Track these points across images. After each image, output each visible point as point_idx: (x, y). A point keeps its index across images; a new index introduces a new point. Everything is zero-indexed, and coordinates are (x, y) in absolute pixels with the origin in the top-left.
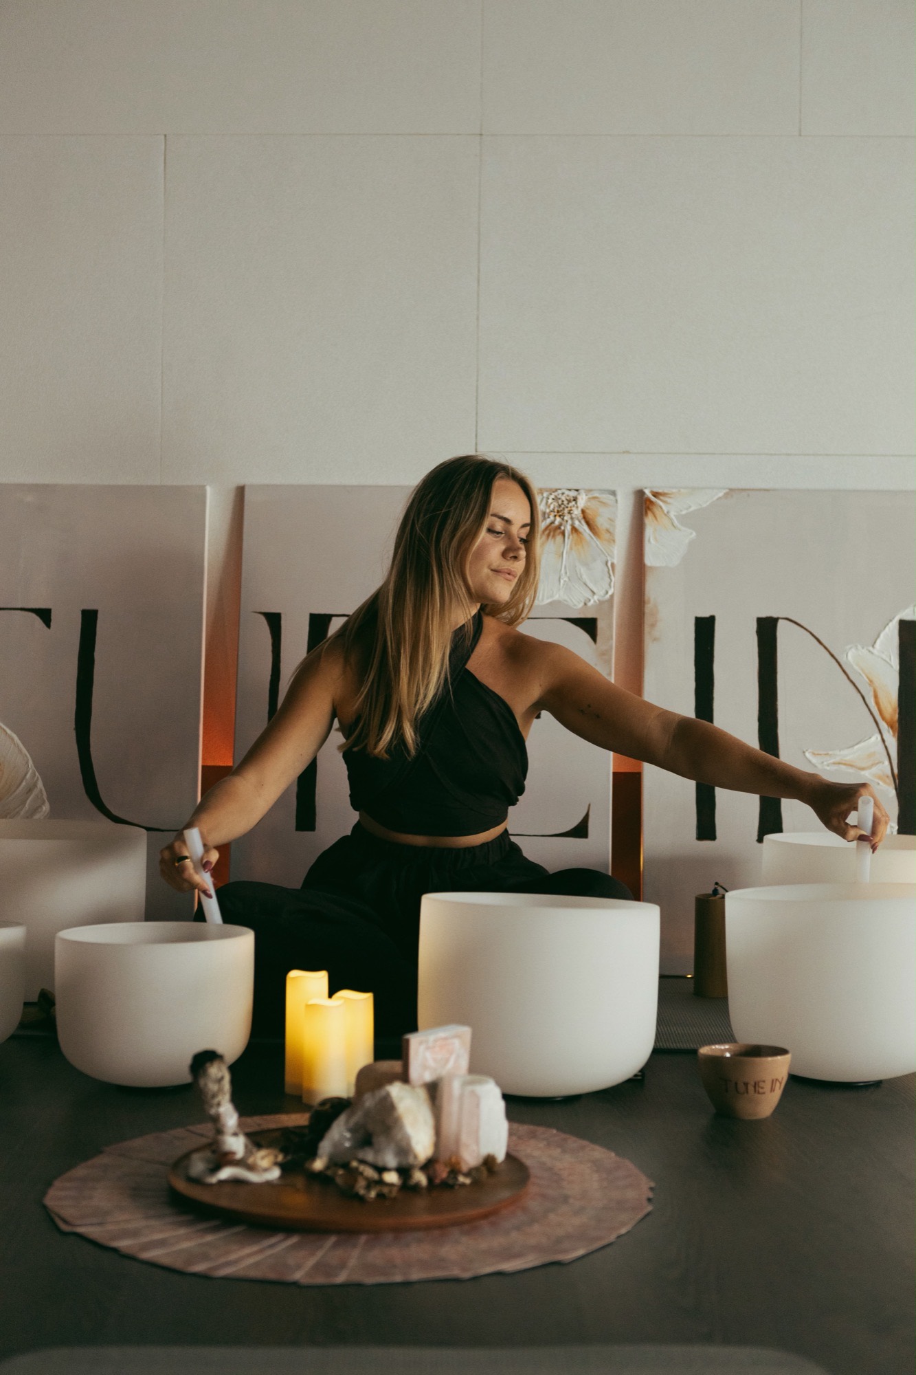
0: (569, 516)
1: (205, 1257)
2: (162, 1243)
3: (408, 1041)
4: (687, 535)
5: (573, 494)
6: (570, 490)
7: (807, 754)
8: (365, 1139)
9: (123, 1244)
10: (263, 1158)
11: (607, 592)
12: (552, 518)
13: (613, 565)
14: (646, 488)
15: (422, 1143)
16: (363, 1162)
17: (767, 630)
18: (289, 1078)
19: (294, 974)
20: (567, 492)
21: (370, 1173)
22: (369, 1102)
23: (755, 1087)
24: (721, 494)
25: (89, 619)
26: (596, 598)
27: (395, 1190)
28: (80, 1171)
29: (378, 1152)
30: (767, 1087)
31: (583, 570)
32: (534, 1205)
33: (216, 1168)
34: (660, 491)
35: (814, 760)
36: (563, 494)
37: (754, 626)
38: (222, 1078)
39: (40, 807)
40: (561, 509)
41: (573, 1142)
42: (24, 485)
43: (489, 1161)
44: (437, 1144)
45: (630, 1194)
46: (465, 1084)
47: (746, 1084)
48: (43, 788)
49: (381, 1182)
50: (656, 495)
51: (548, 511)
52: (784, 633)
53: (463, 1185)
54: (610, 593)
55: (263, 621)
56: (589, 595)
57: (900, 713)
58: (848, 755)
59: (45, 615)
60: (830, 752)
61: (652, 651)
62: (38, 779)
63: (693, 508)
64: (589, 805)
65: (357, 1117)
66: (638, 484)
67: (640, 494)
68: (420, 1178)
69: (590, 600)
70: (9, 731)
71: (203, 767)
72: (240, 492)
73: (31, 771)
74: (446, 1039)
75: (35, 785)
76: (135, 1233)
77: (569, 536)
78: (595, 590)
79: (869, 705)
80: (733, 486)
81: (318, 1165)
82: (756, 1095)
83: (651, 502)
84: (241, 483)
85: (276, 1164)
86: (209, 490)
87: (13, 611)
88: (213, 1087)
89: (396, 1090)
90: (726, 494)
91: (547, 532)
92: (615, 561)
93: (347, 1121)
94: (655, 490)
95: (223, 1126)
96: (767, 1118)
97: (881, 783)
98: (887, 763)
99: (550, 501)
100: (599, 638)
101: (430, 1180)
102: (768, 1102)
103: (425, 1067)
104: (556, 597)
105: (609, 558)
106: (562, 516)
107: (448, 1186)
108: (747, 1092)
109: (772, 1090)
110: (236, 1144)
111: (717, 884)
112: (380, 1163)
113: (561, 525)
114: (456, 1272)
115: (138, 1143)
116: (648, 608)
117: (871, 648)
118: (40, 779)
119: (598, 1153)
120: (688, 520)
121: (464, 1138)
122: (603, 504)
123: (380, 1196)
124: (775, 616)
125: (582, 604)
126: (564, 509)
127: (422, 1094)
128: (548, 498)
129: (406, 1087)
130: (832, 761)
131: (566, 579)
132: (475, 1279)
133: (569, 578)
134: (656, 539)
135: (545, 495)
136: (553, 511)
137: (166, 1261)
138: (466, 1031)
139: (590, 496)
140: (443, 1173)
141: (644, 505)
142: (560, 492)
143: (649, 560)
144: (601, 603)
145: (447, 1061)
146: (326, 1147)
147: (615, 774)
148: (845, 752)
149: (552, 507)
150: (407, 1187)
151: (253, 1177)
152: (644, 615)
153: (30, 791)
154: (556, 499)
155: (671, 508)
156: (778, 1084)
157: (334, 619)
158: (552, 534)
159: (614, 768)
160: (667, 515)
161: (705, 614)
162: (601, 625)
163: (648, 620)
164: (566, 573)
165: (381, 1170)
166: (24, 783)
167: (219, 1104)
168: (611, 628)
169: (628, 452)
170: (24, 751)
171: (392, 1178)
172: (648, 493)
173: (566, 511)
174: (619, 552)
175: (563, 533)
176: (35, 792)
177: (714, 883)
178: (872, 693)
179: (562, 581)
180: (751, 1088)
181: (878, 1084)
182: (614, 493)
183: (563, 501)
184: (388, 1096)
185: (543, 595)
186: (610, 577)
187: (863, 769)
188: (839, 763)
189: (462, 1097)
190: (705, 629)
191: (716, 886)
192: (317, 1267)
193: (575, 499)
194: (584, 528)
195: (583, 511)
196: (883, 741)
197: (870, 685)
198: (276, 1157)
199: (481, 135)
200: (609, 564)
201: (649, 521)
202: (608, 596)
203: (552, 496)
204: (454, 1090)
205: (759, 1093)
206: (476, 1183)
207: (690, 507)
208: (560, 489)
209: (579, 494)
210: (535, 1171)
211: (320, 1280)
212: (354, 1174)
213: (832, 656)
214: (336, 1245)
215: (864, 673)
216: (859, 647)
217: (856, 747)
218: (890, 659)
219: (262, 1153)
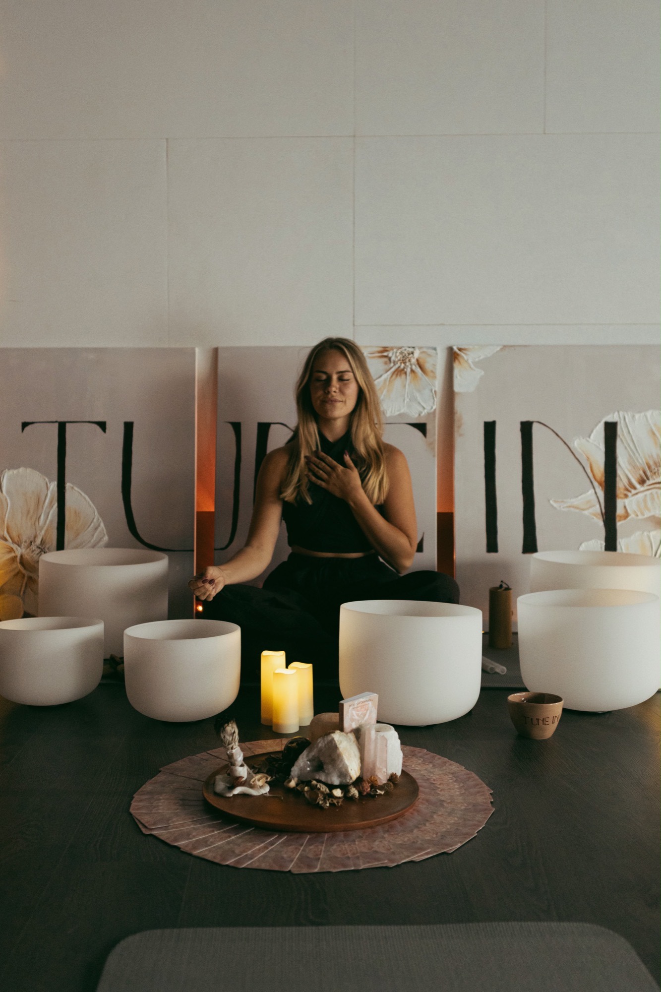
0: (409, 363)
1: (233, 853)
2: (205, 842)
3: (342, 705)
4: (479, 373)
5: (411, 350)
6: (409, 347)
7: (551, 502)
8: (319, 766)
9: (181, 843)
10: (259, 780)
11: (432, 408)
12: (399, 364)
13: (435, 392)
14: (454, 345)
15: (354, 770)
16: (319, 781)
17: (526, 429)
18: (263, 715)
19: (265, 653)
20: (408, 349)
21: (324, 788)
22: (321, 743)
23: (543, 721)
24: (498, 349)
25: (129, 427)
26: (426, 411)
27: (341, 800)
28: (148, 787)
29: (327, 775)
30: (550, 721)
31: (418, 395)
32: (422, 807)
33: (232, 788)
34: (462, 347)
35: (555, 505)
36: (405, 350)
37: (518, 427)
38: (234, 732)
39: (102, 538)
40: (405, 358)
41: (439, 759)
42: (88, 348)
43: (392, 778)
44: (362, 769)
45: (480, 799)
46: (378, 731)
47: (538, 720)
48: (104, 528)
49: (331, 796)
50: (460, 350)
51: (397, 360)
52: (536, 430)
53: (380, 795)
54: (434, 408)
55: (230, 427)
56: (421, 409)
57: (606, 477)
58: (575, 502)
59: (102, 425)
60: (565, 500)
61: (459, 442)
62: (100, 522)
63: (481, 358)
64: (424, 534)
65: (313, 753)
66: (449, 344)
67: (450, 349)
68: (354, 792)
69: (422, 412)
70: (83, 494)
71: (197, 512)
72: (216, 351)
73: (96, 517)
74: (363, 702)
75: (99, 525)
76: (188, 835)
77: (409, 374)
78: (425, 406)
79: (587, 471)
80: (506, 344)
81: (293, 784)
82: (544, 726)
83: (458, 355)
84: (215, 346)
85: (267, 782)
86: (197, 350)
87: (82, 423)
88: (229, 738)
89: (337, 736)
90: (501, 350)
91: (396, 373)
92: (437, 389)
93: (307, 756)
94: (460, 347)
95: (236, 760)
96: (550, 738)
97: (595, 518)
98: (598, 506)
99: (398, 354)
100: (428, 434)
101: (360, 793)
102: (550, 730)
103: (352, 720)
104: (402, 411)
105: (433, 388)
106: (405, 363)
107: (372, 796)
108: (538, 724)
109: (553, 722)
110: (243, 771)
111: (502, 581)
112: (329, 782)
113: (404, 368)
114: (386, 863)
115: (180, 764)
116: (456, 417)
117: (588, 439)
118: (102, 521)
119: (455, 767)
120: (479, 364)
121: (378, 764)
122: (429, 355)
123: (332, 804)
124: (531, 419)
125: (417, 415)
126: (406, 358)
127: (352, 737)
128: (396, 352)
129: (343, 733)
130: (566, 505)
131: (408, 400)
132: (397, 866)
133: (410, 399)
134: (460, 376)
135: (395, 350)
136: (399, 360)
137: (209, 856)
138: (375, 696)
139: (421, 351)
140: (367, 788)
141: (453, 356)
142: (403, 349)
143: (457, 389)
144: (429, 414)
145: (365, 715)
146: (295, 771)
147: (439, 514)
148: (573, 500)
149: (399, 358)
150: (347, 798)
151: (254, 792)
152: (454, 422)
153: (96, 529)
154: (401, 353)
155: (469, 358)
156: (556, 719)
157: (272, 426)
158: (399, 373)
159: (438, 510)
160: (467, 361)
161: (490, 420)
162: (429, 427)
163: (456, 424)
164: (408, 396)
165: (332, 787)
166: (92, 525)
167: (232, 748)
168: (434, 429)
169: (442, 325)
170: (92, 505)
171: (338, 793)
172: (455, 348)
173: (407, 360)
174: (438, 384)
175: (406, 373)
176: (100, 529)
177: (500, 581)
178: (589, 465)
179: (406, 402)
180: (541, 722)
181: (610, 713)
182: (435, 349)
183: (405, 354)
184: (333, 739)
185: (395, 410)
186: (434, 399)
187: (583, 510)
188: (570, 507)
189: (376, 739)
190: (490, 429)
191: (502, 583)
192: (301, 859)
193: (412, 353)
194: (418, 370)
195: (417, 360)
196: (596, 493)
197: (587, 460)
198: (267, 778)
199: (354, 136)
200: (433, 391)
201: (456, 366)
202: (432, 410)
203: (399, 351)
204: (372, 734)
205: (545, 725)
206: (387, 793)
207: (480, 356)
208: (403, 347)
209: (415, 350)
210: (420, 782)
211: (305, 871)
212: (314, 789)
213: (565, 443)
214: (310, 843)
215: (585, 454)
216: (581, 438)
217: (580, 497)
218: (599, 444)
219: (259, 776)
